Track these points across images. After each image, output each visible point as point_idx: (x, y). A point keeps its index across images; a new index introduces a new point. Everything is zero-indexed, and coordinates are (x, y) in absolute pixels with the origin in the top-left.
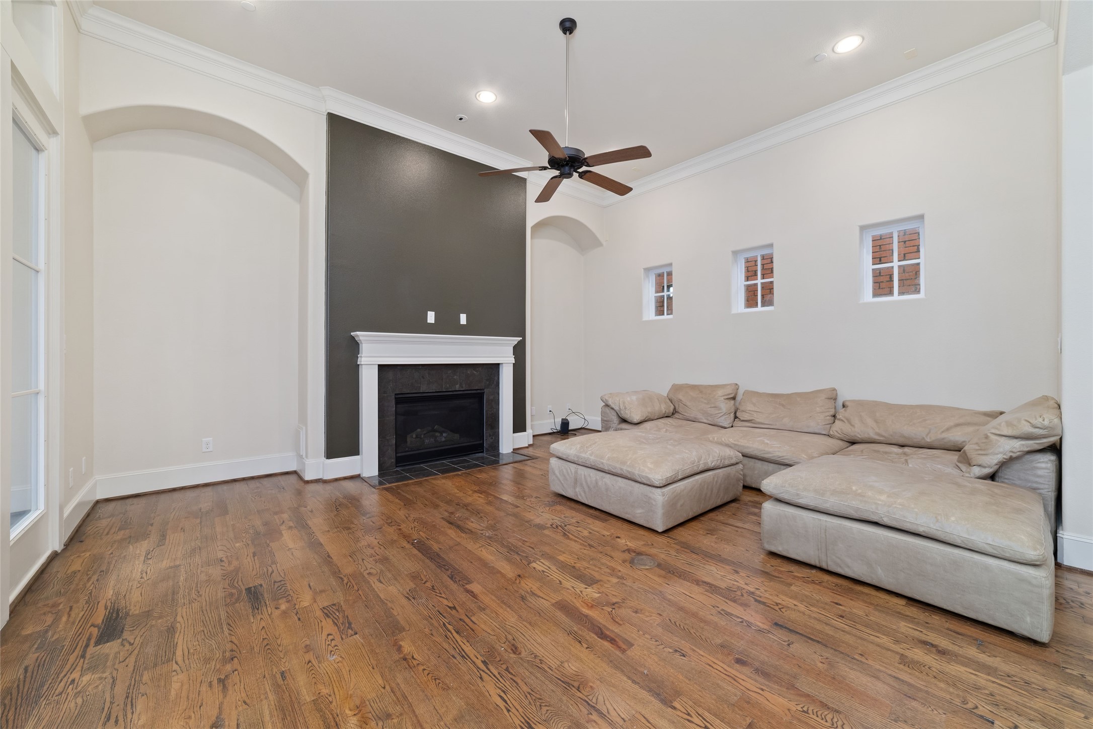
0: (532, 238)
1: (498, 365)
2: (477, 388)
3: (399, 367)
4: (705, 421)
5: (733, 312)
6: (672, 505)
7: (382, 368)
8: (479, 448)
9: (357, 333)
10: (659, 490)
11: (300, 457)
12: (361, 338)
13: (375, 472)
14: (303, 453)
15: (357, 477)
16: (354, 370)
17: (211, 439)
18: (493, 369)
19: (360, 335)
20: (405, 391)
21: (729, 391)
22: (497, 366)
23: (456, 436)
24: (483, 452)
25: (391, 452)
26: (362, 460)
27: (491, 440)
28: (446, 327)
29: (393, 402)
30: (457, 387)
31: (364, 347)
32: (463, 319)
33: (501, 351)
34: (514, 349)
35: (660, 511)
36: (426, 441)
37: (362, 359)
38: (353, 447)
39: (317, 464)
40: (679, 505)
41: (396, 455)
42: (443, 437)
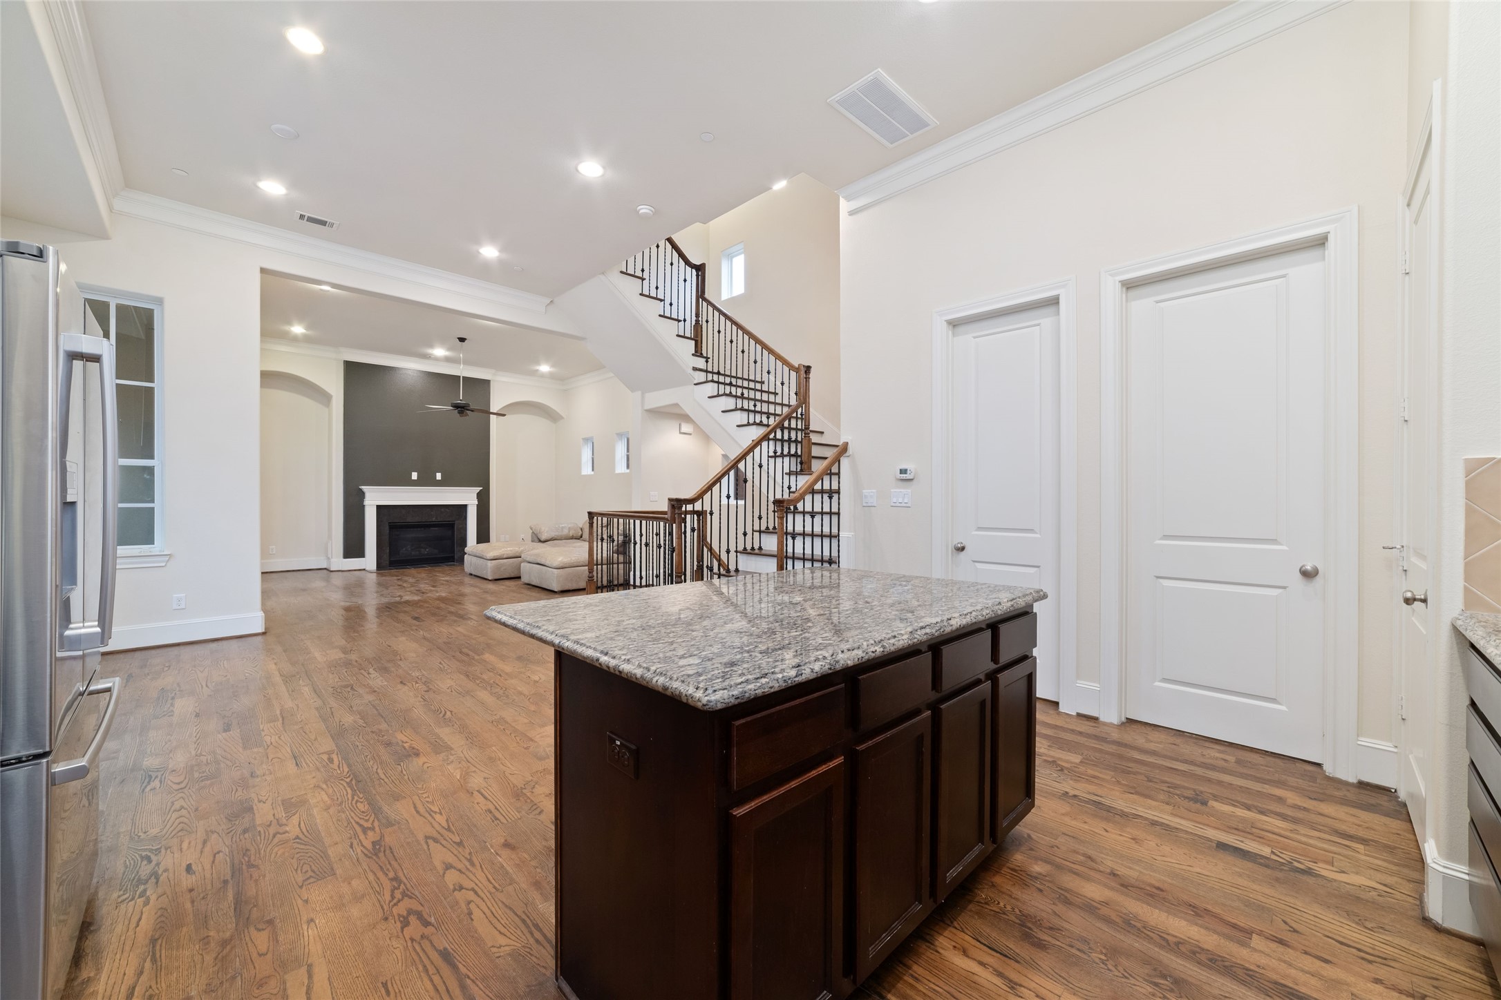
2: (450, 520)
3: (389, 507)
5: (617, 472)
6: (498, 568)
7: (379, 507)
8: (451, 558)
9: (362, 487)
10: (489, 561)
11: (328, 559)
12: (365, 490)
13: (375, 568)
14: (330, 556)
15: (364, 569)
16: (361, 509)
17: (275, 546)
18: (462, 509)
19: (364, 488)
20: (397, 521)
22: (465, 506)
23: (436, 551)
24: (453, 560)
25: (386, 557)
26: (366, 560)
27: (459, 553)
28: (426, 480)
29: (387, 527)
30: (434, 519)
31: (367, 495)
32: (439, 476)
33: (466, 497)
34: (479, 495)
35: (489, 570)
36: (413, 553)
37: (366, 502)
38: (361, 554)
39: (339, 562)
40: (502, 569)
41: (390, 558)
42: (426, 551)
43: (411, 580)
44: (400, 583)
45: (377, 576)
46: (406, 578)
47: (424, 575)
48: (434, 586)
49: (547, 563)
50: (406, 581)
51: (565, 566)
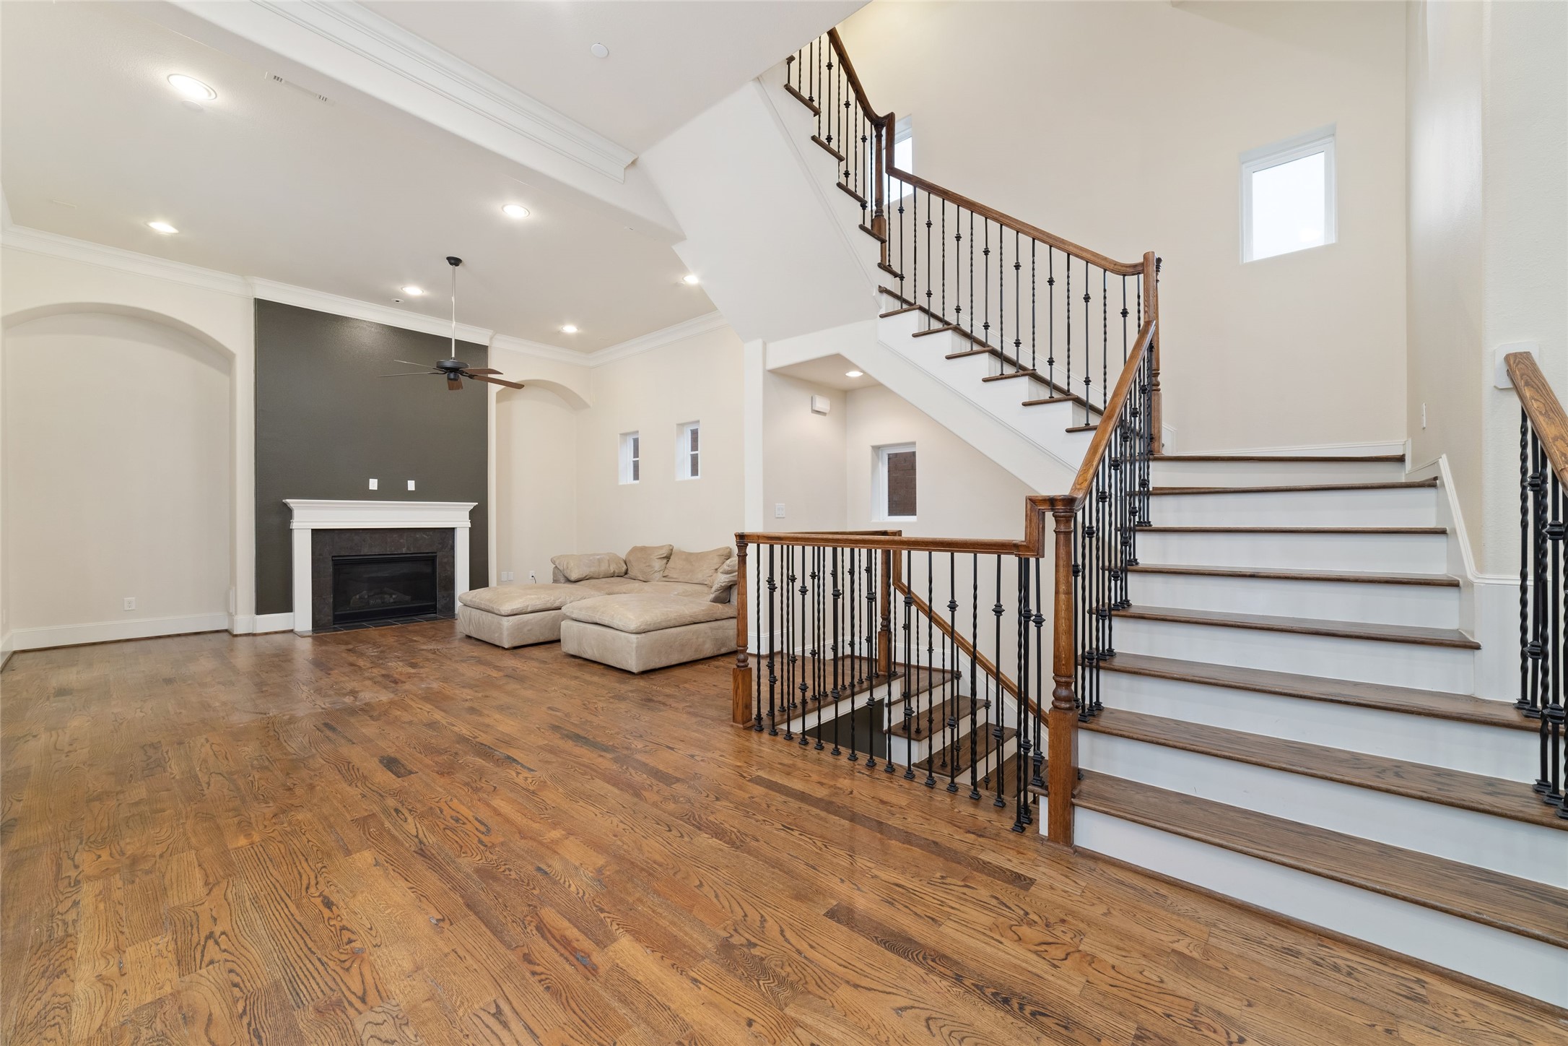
0: (498, 401)
1: (453, 529)
2: (427, 551)
3: (336, 532)
4: (641, 578)
5: (677, 479)
6: (518, 628)
7: (315, 532)
8: (433, 609)
9: (287, 500)
10: (505, 618)
11: (229, 614)
12: (292, 505)
13: (310, 628)
14: (233, 609)
15: (292, 631)
16: (286, 535)
17: (134, 598)
18: (447, 535)
19: (291, 502)
20: (343, 553)
21: (664, 552)
22: (451, 530)
23: (408, 598)
24: (436, 613)
25: (328, 610)
26: (294, 616)
27: (445, 602)
28: (391, 491)
29: (331, 563)
30: (404, 550)
31: (296, 513)
32: (411, 485)
33: (454, 516)
34: (472, 514)
35: (505, 633)
36: (372, 602)
37: (295, 525)
38: (285, 604)
39: (247, 620)
40: (525, 630)
41: (334, 613)
42: (392, 598)
43: (372, 652)
44: (352, 658)
45: (314, 645)
46: (362, 647)
47: (391, 640)
48: (413, 665)
49: (615, 623)
50: (361, 655)
51: (649, 628)
